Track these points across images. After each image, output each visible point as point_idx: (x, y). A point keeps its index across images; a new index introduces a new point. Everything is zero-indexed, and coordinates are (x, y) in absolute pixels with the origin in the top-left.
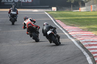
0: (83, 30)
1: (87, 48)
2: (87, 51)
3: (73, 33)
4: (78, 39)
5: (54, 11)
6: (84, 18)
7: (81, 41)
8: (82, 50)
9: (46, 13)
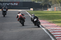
0: (50, 23)
1: (52, 33)
2: (52, 35)
3: (44, 24)
4: (47, 28)
5: (32, 11)
6: (50, 15)
7: (48, 30)
8: (49, 35)
9: (27, 12)
